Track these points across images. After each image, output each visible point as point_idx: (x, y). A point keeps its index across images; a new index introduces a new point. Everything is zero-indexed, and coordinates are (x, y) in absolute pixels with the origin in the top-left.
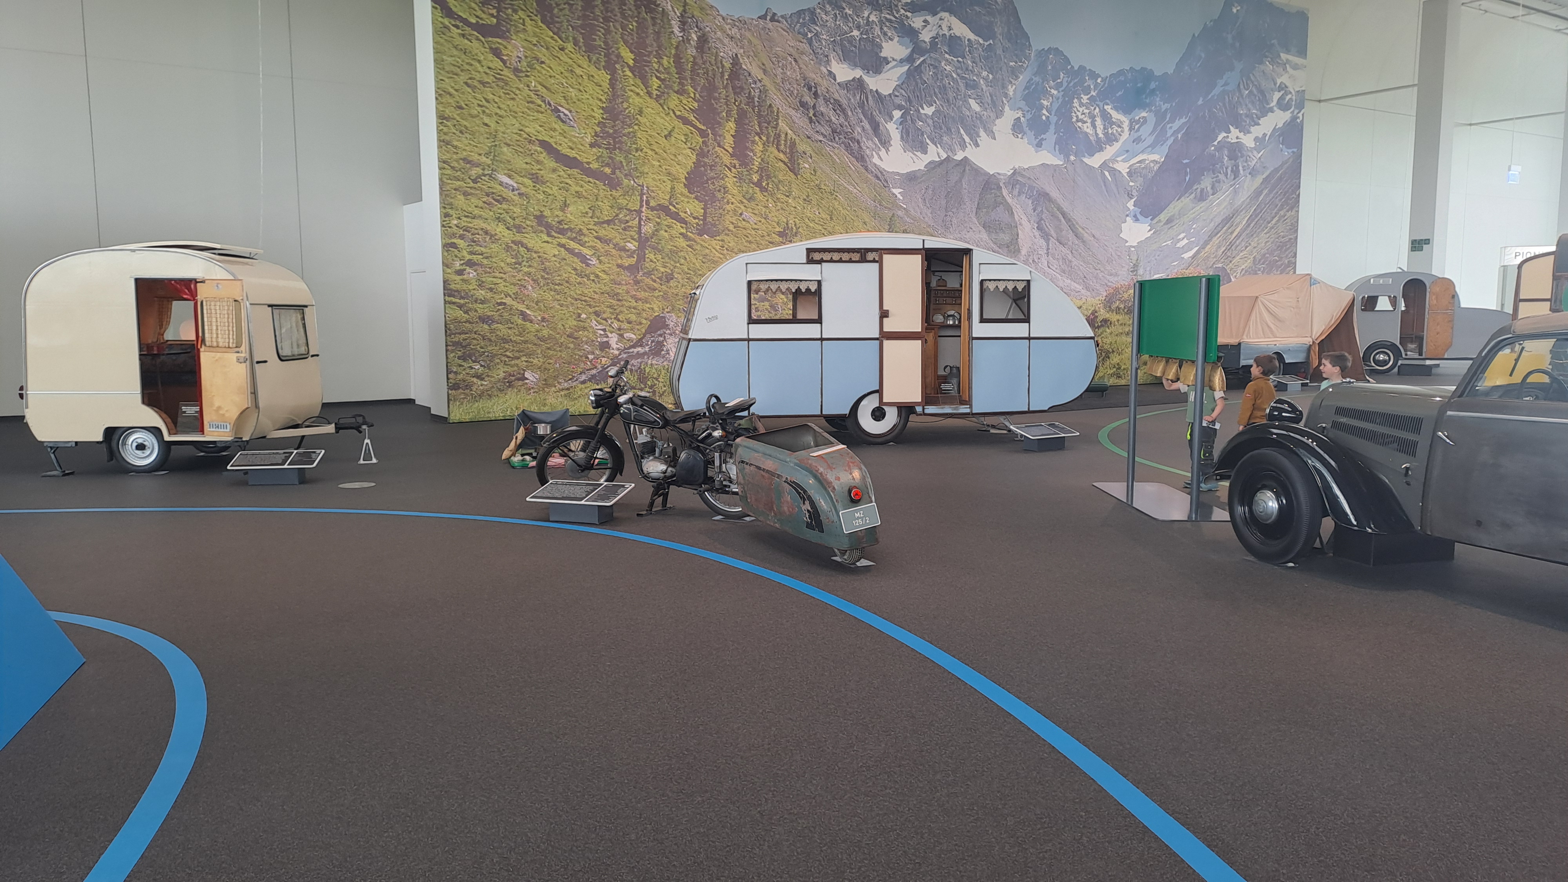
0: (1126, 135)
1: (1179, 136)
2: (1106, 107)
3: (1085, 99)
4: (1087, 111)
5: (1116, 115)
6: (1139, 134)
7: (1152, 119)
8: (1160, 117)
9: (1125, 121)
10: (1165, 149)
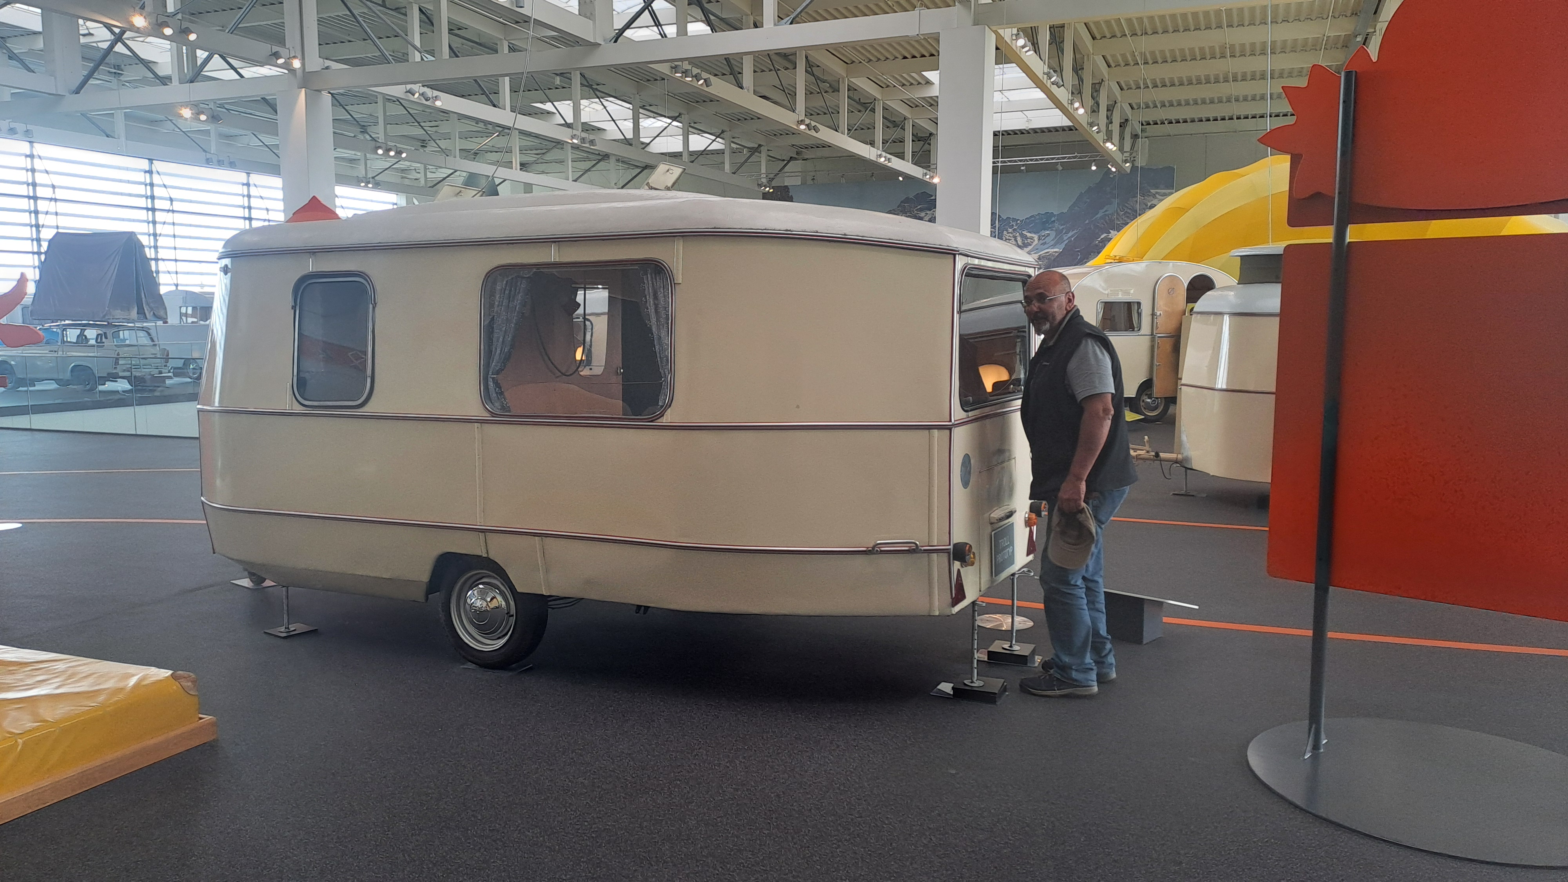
0: (1036, 242)
1: (1072, 239)
2: (1023, 232)
3: (1010, 230)
4: (1012, 235)
5: (1029, 235)
6: (1044, 241)
7: (1053, 234)
8: (1059, 232)
9: (1036, 237)
10: (1063, 246)
